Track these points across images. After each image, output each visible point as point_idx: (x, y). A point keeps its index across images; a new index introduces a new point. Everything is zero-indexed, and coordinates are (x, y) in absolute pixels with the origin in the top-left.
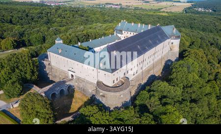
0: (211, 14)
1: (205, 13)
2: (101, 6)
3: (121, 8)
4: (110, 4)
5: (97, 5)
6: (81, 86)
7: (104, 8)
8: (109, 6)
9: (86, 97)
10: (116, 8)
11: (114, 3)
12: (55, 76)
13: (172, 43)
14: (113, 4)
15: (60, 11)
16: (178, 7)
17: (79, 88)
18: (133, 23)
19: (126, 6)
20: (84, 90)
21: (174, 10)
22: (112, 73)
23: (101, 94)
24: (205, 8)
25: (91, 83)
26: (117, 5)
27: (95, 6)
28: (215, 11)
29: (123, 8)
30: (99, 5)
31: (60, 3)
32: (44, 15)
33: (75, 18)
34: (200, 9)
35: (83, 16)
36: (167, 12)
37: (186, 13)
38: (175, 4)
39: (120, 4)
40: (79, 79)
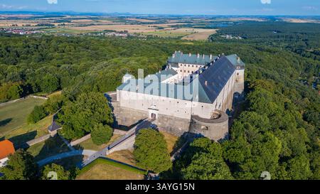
0: (241, 41)
1: (234, 41)
2: (99, 34)
3: (129, 36)
4: (112, 31)
5: (92, 33)
6: (167, 125)
7: (104, 37)
8: (111, 34)
9: (175, 137)
10: (121, 37)
11: (117, 30)
12: (126, 120)
13: (238, 74)
14: (115, 31)
15: (53, 43)
16: (201, 34)
17: (164, 128)
18: (190, 54)
19: (135, 33)
20: (171, 129)
21: (197, 38)
22: (212, 103)
23: (202, 127)
24: (233, 35)
25: (182, 120)
26: (121, 32)
27: (89, 34)
28: (245, 38)
29: (132, 37)
30: (96, 33)
31: (32, 30)
32: (32, 49)
33: (79, 51)
34: (228, 36)
35: (88, 49)
36: (190, 41)
37: (213, 41)
38: (196, 30)
39: (126, 32)
40: (163, 117)
